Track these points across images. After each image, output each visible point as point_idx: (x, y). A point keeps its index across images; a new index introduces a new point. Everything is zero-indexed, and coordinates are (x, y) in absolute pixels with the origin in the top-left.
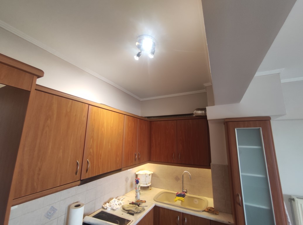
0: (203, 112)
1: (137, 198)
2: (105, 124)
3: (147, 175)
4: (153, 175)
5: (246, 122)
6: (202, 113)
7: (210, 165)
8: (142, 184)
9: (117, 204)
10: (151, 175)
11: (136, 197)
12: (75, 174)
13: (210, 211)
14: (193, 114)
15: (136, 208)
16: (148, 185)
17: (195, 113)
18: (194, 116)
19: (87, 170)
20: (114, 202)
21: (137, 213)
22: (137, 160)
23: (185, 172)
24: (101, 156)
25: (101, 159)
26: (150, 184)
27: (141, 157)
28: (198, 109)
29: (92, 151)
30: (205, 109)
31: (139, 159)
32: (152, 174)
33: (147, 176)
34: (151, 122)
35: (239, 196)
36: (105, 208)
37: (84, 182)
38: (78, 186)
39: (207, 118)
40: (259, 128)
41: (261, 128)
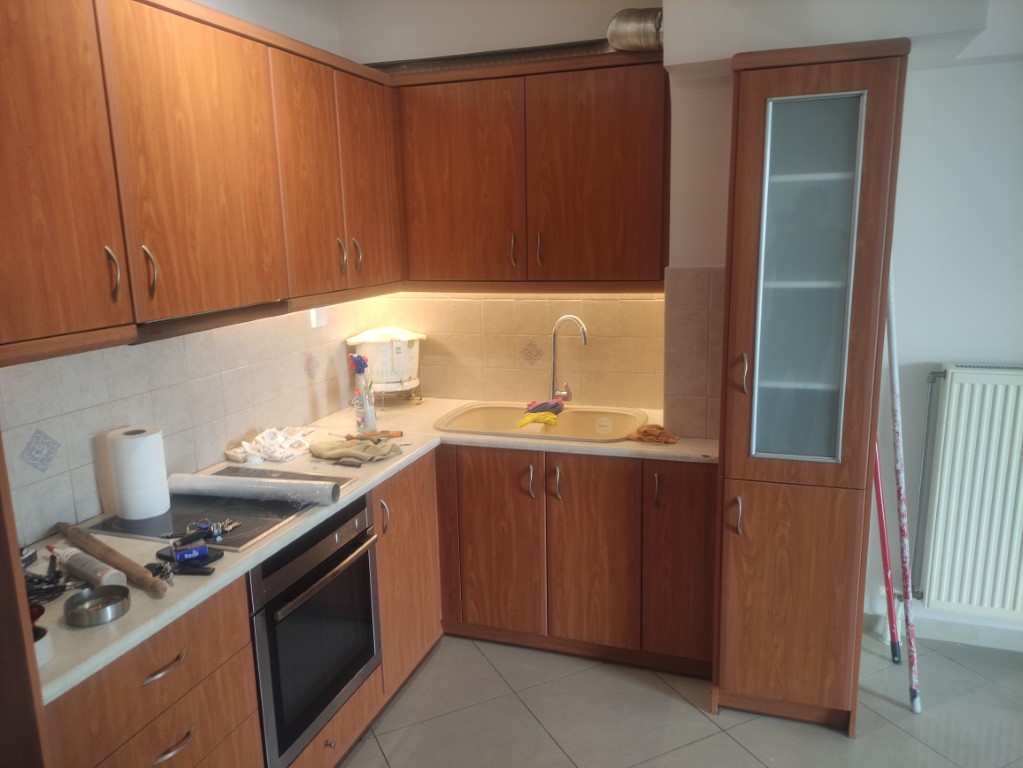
0: (650, 26)
1: (365, 426)
2: (185, 90)
3: (399, 345)
4: (427, 347)
5: (816, 66)
6: (644, 34)
7: (662, 278)
8: (380, 379)
9: (286, 446)
10: (416, 347)
11: (359, 424)
12: (108, 298)
13: (647, 435)
14: (603, 43)
15: (367, 447)
16: (408, 386)
17: (615, 35)
18: (611, 50)
19: (151, 289)
20: (272, 439)
21: (371, 460)
22: (349, 269)
23: (564, 321)
24: (193, 235)
25: (194, 248)
26: (414, 383)
27: (364, 258)
28: (629, 14)
29: (152, 213)
30: (654, 13)
31: (357, 265)
32: (422, 342)
33: (398, 348)
34: (397, 88)
35: (743, 360)
36: (240, 456)
37: (150, 331)
38: (126, 347)
39: (662, 62)
40: (858, 92)
41: (866, 92)
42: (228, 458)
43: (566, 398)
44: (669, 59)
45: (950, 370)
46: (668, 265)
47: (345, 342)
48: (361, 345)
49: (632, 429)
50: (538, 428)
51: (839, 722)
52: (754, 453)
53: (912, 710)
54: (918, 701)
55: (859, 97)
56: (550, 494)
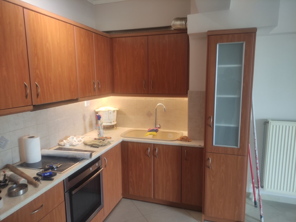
0: (184, 22)
1: (100, 135)
2: (50, 38)
3: (110, 112)
4: (119, 112)
5: (231, 35)
6: (182, 25)
7: (187, 93)
8: (105, 121)
9: (77, 141)
10: (116, 112)
11: (98, 135)
12: (25, 98)
13: (183, 139)
14: (170, 27)
15: (101, 142)
16: (113, 124)
17: (174, 25)
18: (172, 29)
19: (38, 95)
20: (73, 139)
21: (102, 146)
22: (96, 90)
23: (159, 105)
24: (51, 80)
25: (51, 83)
26: (115, 123)
27: (101, 86)
28: (177, 19)
29: (39, 73)
30: (185, 19)
31: (99, 88)
32: (117, 111)
34: (111, 38)
35: (211, 118)
36: (63, 144)
37: (36, 107)
38: (30, 112)
39: (187, 32)
40: (242, 42)
41: (245, 42)
42: (59, 145)
43: (159, 128)
44: (189, 32)
45: (270, 121)
46: (189, 90)
47: (95, 111)
48: (99, 111)
49: (178, 137)
50: (151, 136)
52: (214, 144)
53: (261, 221)
54: (263, 219)
55: (243, 44)
56: (154, 156)
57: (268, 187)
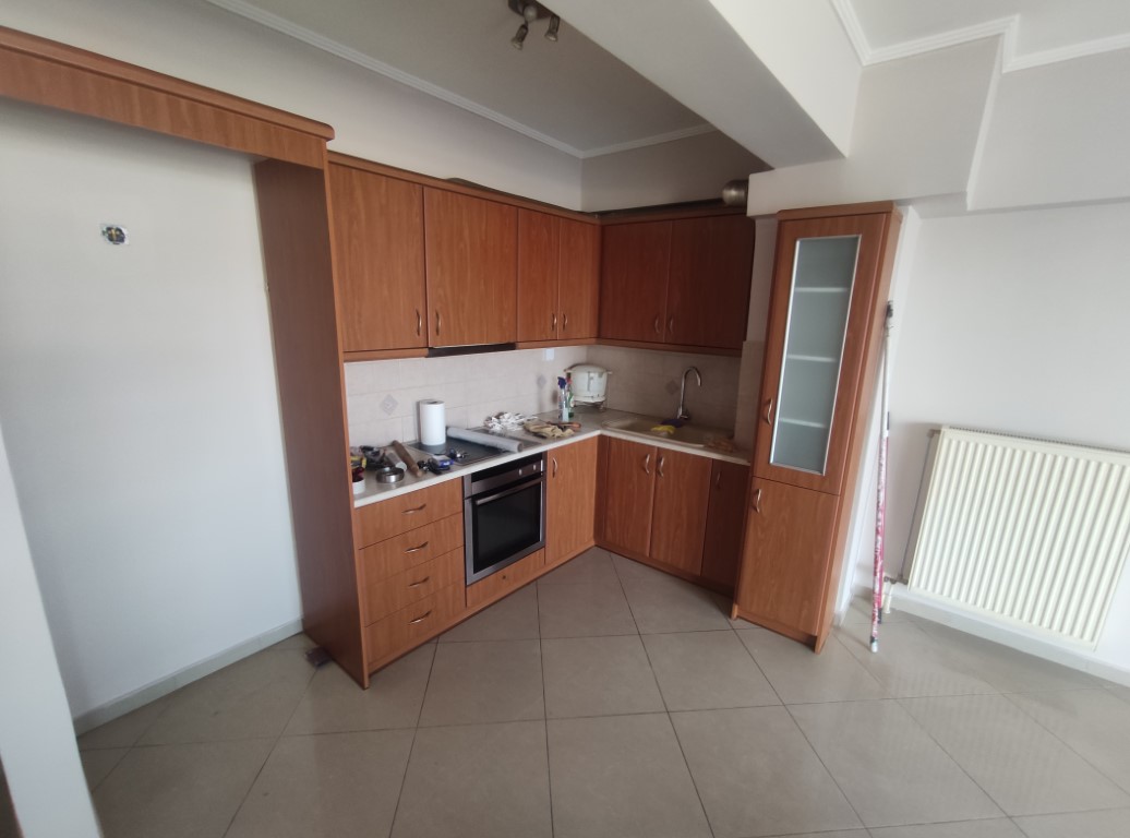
0: (742, 193)
1: (562, 418)
3: (592, 375)
5: (829, 219)
6: (739, 197)
7: (742, 348)
10: (605, 378)
12: (415, 331)
17: (726, 196)
18: (724, 205)
19: (437, 331)
22: (559, 329)
27: (570, 323)
28: (733, 185)
30: (742, 184)
31: (564, 327)
34: (603, 227)
35: (770, 403)
37: (435, 352)
38: (423, 359)
39: (745, 213)
40: (855, 236)
41: (860, 236)
42: (485, 425)
43: (686, 419)
44: (751, 211)
45: (943, 430)
46: (746, 340)
47: (565, 370)
51: (811, 643)
52: (772, 461)
53: (869, 649)
54: (875, 644)
55: (857, 239)
56: (658, 473)
57: (918, 585)
